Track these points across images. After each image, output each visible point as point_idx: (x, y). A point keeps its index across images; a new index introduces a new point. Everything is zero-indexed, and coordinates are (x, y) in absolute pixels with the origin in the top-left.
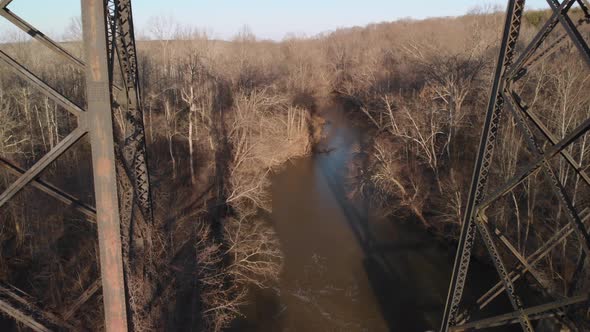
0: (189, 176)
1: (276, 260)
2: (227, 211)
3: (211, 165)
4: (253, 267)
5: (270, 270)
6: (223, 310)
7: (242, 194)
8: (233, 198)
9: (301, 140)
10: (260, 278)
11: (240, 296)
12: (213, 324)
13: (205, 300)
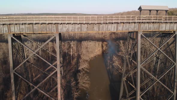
0: (71, 61)
1: (88, 84)
2: (79, 71)
3: (75, 59)
4: (83, 85)
5: (87, 86)
6: (76, 94)
7: (82, 67)
8: (80, 68)
9: (100, 50)
10: (85, 87)
11: (79, 92)
12: (74, 97)
13: (73, 92)
